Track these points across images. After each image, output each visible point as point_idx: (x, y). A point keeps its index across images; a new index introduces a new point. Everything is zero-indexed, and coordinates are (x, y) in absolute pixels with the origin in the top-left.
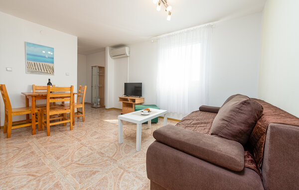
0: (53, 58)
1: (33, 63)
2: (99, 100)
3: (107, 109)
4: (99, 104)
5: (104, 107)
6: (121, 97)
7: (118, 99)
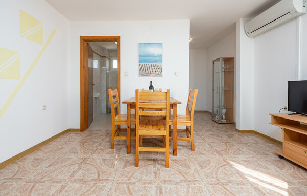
0: (161, 56)
1: (143, 64)
2: (224, 111)
3: (238, 131)
4: (224, 117)
5: (234, 124)
6: (276, 113)
7: (270, 119)
